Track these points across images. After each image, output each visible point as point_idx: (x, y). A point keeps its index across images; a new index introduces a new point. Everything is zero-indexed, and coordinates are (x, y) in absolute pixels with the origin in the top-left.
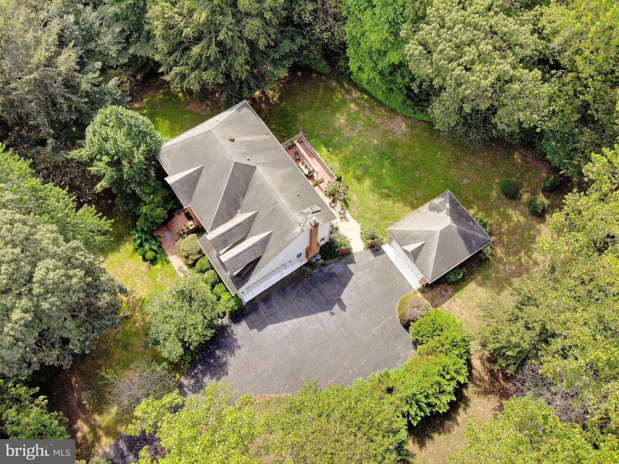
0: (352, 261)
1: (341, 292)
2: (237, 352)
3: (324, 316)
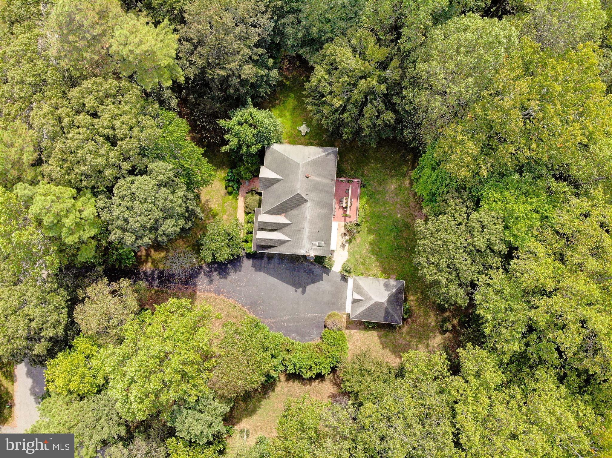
0: (328, 274)
1: (309, 284)
2: (238, 272)
3: (292, 289)
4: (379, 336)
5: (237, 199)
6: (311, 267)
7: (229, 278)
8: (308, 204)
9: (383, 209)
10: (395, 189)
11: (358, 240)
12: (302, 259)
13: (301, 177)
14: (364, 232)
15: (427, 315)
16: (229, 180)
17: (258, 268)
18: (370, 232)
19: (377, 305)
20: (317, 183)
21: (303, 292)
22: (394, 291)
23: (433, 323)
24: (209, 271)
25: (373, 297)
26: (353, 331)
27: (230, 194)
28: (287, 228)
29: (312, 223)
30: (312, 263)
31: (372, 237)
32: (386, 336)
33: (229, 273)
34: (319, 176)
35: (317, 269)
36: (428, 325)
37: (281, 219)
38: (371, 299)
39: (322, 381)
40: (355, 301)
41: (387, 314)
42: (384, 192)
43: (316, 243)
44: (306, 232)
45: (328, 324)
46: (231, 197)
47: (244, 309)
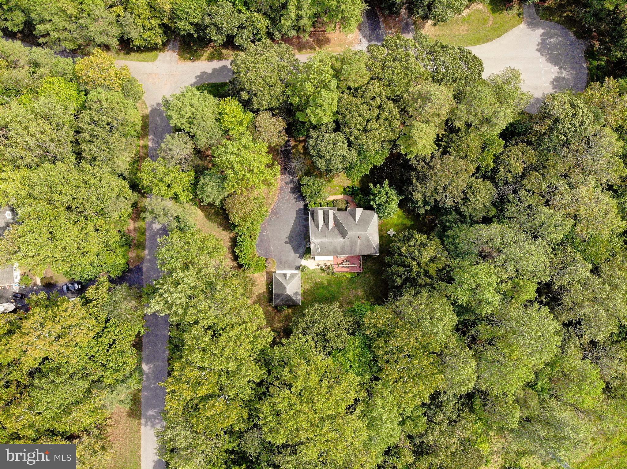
0: (300, 257)
1: (292, 246)
2: (295, 200)
3: (287, 235)
4: (264, 292)
5: (341, 194)
6: (303, 246)
7: (290, 195)
8: (342, 240)
9: (345, 288)
10: (358, 295)
11: (323, 274)
12: (307, 240)
13: (359, 233)
14: (328, 277)
15: (280, 321)
16: (353, 188)
17: (298, 212)
18: (329, 281)
19: (285, 288)
20: (356, 244)
21: (286, 243)
22: (294, 298)
23: (275, 326)
24: (294, 182)
25: (289, 285)
26: (265, 276)
27: (344, 189)
28: (326, 228)
29: (331, 243)
30: (305, 246)
31: (326, 283)
32: (264, 297)
33: (293, 194)
34: (361, 245)
35: (301, 250)
36: (274, 323)
37: (331, 224)
38: (288, 284)
39: (232, 260)
40: (285, 275)
41: (279, 295)
42: (356, 288)
43: (319, 247)
44: (325, 240)
45: (268, 260)
46: (342, 190)
47: (272, 207)
